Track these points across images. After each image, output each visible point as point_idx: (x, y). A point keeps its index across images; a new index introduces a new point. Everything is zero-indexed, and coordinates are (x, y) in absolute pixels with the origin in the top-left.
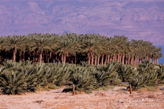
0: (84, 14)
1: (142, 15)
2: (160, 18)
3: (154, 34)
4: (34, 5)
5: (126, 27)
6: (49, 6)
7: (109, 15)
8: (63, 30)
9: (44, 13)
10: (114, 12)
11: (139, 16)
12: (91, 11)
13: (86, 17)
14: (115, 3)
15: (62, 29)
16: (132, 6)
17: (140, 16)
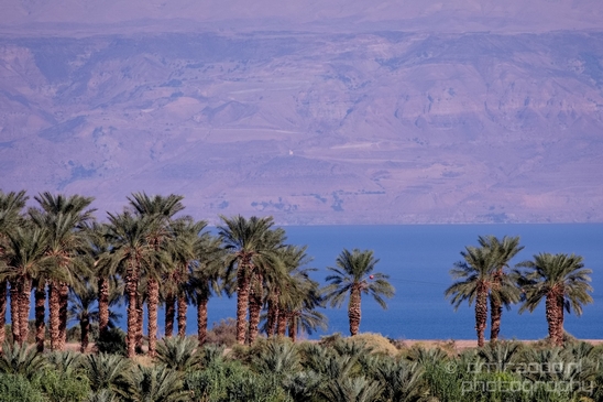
0: (205, 94)
1: (446, 94)
2: (531, 105)
3: (457, 174)
4: (16, 60)
5: (347, 146)
6: (82, 59)
7: (303, 94)
8: (70, 167)
9: (53, 91)
10: (330, 82)
11: (430, 98)
12: (238, 80)
13: (204, 105)
14: (362, 41)
15: (70, 163)
16: (426, 55)
17: (436, 101)
